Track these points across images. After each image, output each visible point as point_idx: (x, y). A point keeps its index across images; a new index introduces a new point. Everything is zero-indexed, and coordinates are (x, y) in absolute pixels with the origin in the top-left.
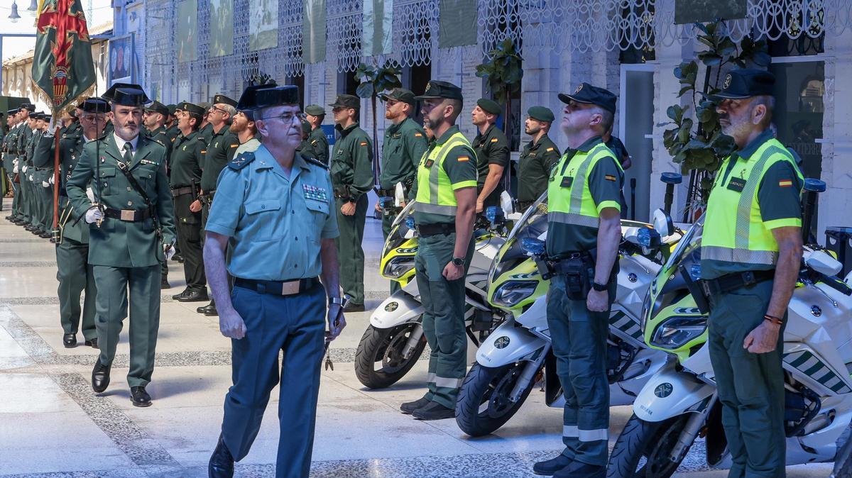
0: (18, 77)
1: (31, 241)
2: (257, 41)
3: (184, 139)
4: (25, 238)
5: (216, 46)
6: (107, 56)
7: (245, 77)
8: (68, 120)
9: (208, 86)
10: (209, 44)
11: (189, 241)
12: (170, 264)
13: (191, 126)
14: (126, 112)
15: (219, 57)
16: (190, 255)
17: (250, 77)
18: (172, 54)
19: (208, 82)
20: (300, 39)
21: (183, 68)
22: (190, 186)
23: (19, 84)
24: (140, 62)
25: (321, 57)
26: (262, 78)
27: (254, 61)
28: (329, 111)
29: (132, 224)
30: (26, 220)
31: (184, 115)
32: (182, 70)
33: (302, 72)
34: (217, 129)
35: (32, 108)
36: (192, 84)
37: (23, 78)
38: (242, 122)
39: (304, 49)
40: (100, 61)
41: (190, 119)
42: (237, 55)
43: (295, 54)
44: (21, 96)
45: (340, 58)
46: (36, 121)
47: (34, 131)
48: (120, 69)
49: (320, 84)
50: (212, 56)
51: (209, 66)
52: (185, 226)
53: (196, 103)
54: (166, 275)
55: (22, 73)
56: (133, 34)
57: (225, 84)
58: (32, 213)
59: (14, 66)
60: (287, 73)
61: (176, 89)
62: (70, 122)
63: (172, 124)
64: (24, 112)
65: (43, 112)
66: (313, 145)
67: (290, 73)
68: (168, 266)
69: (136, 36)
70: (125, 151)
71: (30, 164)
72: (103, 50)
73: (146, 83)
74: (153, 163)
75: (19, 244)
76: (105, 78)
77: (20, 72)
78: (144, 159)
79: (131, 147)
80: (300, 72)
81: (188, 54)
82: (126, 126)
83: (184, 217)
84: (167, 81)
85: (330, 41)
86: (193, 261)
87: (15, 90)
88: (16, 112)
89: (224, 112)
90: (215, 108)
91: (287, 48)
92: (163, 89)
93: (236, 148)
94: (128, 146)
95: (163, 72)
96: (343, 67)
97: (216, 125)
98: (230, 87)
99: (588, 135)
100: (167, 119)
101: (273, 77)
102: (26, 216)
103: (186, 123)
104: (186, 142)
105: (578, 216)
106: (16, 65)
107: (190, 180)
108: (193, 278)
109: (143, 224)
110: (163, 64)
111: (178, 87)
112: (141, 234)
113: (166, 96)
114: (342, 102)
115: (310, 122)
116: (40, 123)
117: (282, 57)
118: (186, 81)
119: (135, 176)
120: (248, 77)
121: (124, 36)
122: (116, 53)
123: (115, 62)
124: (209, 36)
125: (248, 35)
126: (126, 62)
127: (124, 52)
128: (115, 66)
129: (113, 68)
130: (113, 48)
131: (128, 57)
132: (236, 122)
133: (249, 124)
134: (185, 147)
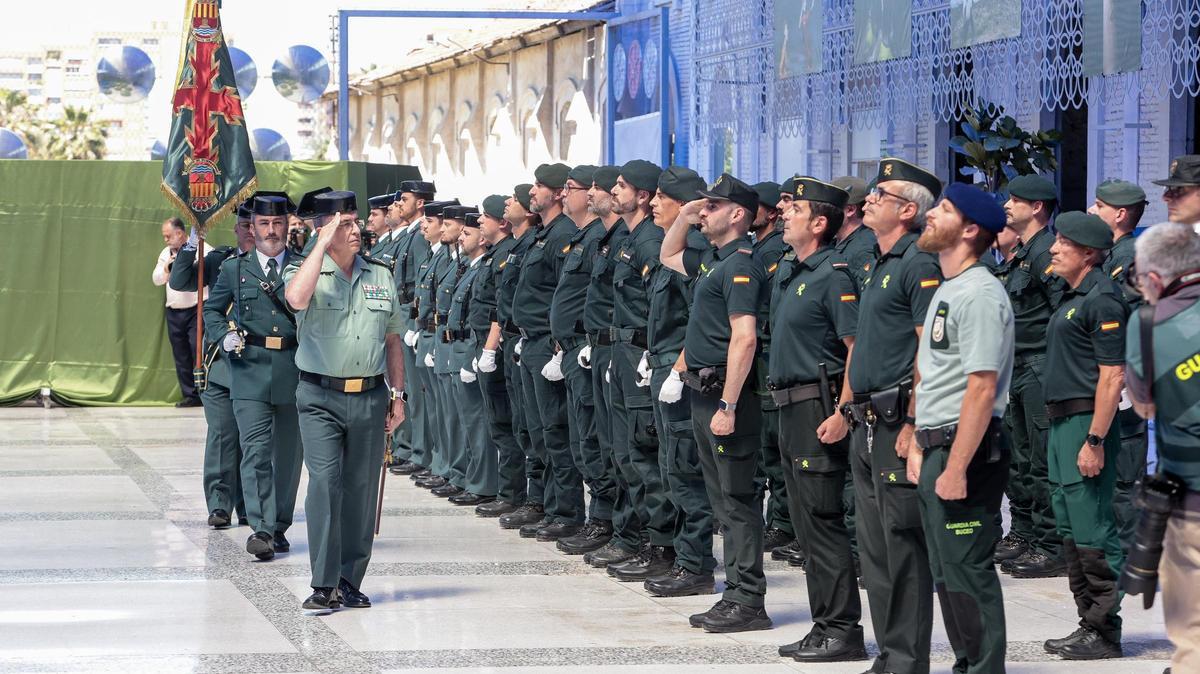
0: (386, 114)
1: (427, 512)
2: (969, 22)
3: (799, 268)
4: (414, 505)
5: (870, 35)
6: (602, 64)
7: (942, 112)
8: (519, 221)
9: (850, 136)
10: (851, 33)
11: (816, 514)
12: (770, 569)
13: (815, 235)
14: (266, 223)
15: (876, 63)
16: (820, 548)
17: (952, 111)
18: (760, 58)
19: (850, 123)
20: (1078, 16)
21: (787, 91)
22: (817, 381)
23: (388, 130)
24: (682, 76)
25: (1130, 59)
26: (983, 115)
27: (963, 72)
28: (1155, 196)
30: (416, 460)
31: (798, 210)
32: (786, 96)
33: (1083, 97)
34: (887, 244)
35: (428, 191)
36: (810, 129)
37: (397, 118)
38: (947, 226)
39: (1085, 41)
40: (585, 75)
41: (811, 219)
42: (921, 59)
43: (1065, 53)
44: (394, 162)
45: (1179, 62)
46: (441, 223)
47: (436, 247)
48: (633, 93)
49: (1127, 126)
50: (858, 61)
51: (851, 85)
52: (807, 481)
53: (821, 176)
54: (761, 594)
55: (396, 105)
56: (665, 10)
57: (891, 129)
58: (429, 444)
59: (376, 87)
60: (1045, 100)
61: (770, 143)
62: (525, 226)
63: (769, 230)
64: (408, 201)
65: (456, 202)
66: (1116, 278)
67: (1051, 102)
68: (766, 573)
69: (672, 14)
70: (269, 269)
71: (426, 326)
72: (592, 48)
73: (697, 128)
75: (402, 518)
76: (598, 117)
77: (389, 103)
80: (1077, 99)
81: (802, 58)
82: (267, 239)
83: (803, 456)
84: (748, 122)
85: (1152, 18)
86: (829, 563)
87: (380, 146)
88: (390, 201)
89: (903, 200)
90: (882, 193)
91: (1045, 39)
92: (739, 142)
93: (934, 289)
95: (739, 102)
96: (1187, 83)
97: (883, 233)
98: (903, 136)
100: (755, 217)
101: (1009, 112)
102: (417, 452)
103: (804, 229)
104: (805, 274)
106: (380, 86)
107: (815, 366)
108: (827, 604)
110: (738, 83)
111: (776, 137)
113: (747, 160)
114: (1187, 175)
115: (1109, 221)
116: (449, 228)
117: (1032, 61)
118: (795, 123)
120: (947, 113)
121: (643, 15)
122: (624, 57)
123: (623, 77)
124: (851, 13)
125: (947, 8)
126: (649, 78)
127: (643, 53)
128: (622, 87)
129: (616, 93)
130: (616, 44)
131: (654, 65)
132: (934, 226)
133: (966, 230)
134: (803, 286)
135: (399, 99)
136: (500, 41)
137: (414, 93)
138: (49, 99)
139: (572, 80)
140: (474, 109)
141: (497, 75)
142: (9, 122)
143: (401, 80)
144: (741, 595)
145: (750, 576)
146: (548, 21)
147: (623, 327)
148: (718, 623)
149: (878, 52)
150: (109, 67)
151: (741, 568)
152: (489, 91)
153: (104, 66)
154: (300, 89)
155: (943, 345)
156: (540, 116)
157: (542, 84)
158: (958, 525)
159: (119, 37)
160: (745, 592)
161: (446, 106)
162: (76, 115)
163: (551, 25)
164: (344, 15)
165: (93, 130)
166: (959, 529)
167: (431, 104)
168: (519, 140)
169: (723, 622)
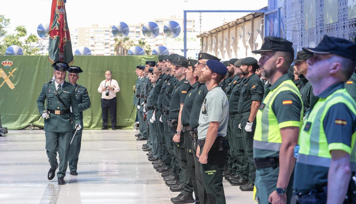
0: (213, 42)
3: (190, 88)
5: (328, 16)
10: (323, 15)
14: (59, 74)
15: (329, 24)
18: (301, 23)
23: (214, 47)
27: (351, 27)
29: (59, 116)
31: (189, 69)
37: (216, 43)
38: (207, 74)
40: (261, 29)
42: (340, 23)
48: (271, 34)
50: (325, 24)
51: (323, 31)
52: (191, 156)
55: (215, 39)
56: (280, 9)
70: (58, 87)
72: (262, 22)
74: (68, 92)
78: (64, 91)
79: (61, 86)
81: (311, 23)
82: (58, 79)
83: (189, 148)
90: (199, 63)
94: (59, 86)
99: (330, 82)
103: (191, 75)
105: (317, 158)
106: (211, 33)
109: (64, 116)
112: (63, 119)
119: (61, 97)
121: (274, 11)
122: (269, 23)
123: (269, 30)
124: (323, 9)
125: (347, 7)
126: (275, 30)
127: (274, 23)
128: (269, 33)
129: (267, 34)
130: (267, 20)
131: (277, 26)
132: (203, 74)
133: (213, 75)
134: (191, 94)
135: (216, 37)
136: (239, 19)
137: (220, 35)
138: (142, 38)
139: (258, 31)
140: (234, 39)
141: (240, 29)
142: (124, 45)
143: (216, 31)
144: (185, 192)
145: (187, 186)
146: (249, 13)
147: (168, 106)
148: (176, 201)
149: (330, 21)
150: (115, 28)
151: (185, 184)
152: (238, 34)
153: (114, 28)
154: (172, 34)
155: (205, 112)
156: (249, 42)
157: (251, 32)
158: (209, 171)
159: (162, 20)
160: (186, 191)
161: (227, 39)
162: (142, 43)
163: (251, 14)
164: (185, 12)
165: (147, 47)
166: (209, 173)
167: (224, 39)
168: (245, 49)
169: (178, 200)
